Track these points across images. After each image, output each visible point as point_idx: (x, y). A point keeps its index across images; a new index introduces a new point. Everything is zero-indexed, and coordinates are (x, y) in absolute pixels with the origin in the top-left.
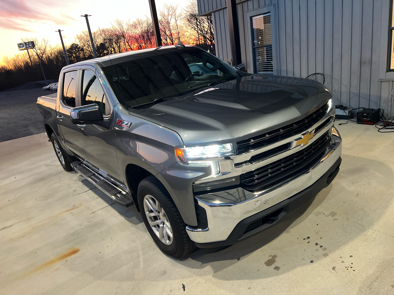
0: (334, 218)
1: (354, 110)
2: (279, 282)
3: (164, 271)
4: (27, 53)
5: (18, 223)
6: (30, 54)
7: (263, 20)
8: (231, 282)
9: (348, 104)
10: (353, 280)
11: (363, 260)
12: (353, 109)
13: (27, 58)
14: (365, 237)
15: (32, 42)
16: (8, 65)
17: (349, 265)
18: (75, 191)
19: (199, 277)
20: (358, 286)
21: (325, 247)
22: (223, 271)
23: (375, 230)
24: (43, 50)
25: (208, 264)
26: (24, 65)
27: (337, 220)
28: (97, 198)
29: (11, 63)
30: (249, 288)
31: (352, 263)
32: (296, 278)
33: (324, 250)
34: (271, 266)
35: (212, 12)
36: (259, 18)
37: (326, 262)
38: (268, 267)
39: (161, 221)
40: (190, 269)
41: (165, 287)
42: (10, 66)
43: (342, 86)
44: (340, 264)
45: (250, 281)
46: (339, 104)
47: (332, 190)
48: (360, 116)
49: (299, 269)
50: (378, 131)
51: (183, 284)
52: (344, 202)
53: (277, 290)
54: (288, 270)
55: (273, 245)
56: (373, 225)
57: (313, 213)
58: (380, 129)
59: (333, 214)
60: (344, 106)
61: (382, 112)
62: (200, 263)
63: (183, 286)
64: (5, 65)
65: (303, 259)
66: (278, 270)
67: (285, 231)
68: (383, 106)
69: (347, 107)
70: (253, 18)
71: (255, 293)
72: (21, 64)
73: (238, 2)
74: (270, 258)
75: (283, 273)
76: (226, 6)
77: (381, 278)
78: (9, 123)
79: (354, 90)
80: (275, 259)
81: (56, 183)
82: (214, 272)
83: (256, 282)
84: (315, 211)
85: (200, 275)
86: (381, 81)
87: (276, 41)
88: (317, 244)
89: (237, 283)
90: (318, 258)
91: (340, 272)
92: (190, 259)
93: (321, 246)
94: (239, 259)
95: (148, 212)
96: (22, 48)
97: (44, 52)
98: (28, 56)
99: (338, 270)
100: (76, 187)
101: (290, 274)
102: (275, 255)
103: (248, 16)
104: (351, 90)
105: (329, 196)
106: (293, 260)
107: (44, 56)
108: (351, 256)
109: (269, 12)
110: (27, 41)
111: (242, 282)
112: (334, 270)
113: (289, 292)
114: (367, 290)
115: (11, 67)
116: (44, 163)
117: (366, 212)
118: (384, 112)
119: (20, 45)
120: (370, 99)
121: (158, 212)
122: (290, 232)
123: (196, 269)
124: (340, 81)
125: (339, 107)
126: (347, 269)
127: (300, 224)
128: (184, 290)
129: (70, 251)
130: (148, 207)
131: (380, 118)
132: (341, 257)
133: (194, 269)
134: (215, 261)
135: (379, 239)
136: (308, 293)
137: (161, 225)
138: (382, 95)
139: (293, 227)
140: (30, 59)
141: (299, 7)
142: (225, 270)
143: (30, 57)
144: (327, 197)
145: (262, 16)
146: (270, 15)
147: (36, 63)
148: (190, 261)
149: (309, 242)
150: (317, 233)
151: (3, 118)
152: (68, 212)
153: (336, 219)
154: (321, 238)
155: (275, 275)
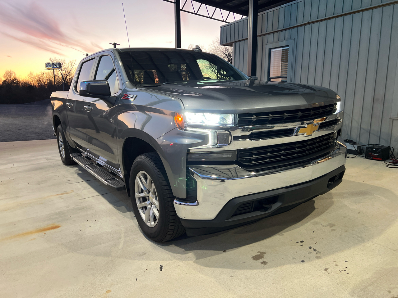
0: (332, 228)
1: (363, 147)
2: (264, 275)
3: (143, 253)
4: (53, 72)
5: (4, 199)
6: (55, 74)
7: (281, 53)
8: (213, 269)
9: (358, 140)
10: (346, 282)
11: (359, 266)
12: (362, 145)
13: (51, 77)
14: (363, 247)
15: (60, 63)
16: (32, 81)
17: (343, 268)
18: (69, 180)
19: (179, 261)
20: (351, 288)
21: (320, 251)
22: (205, 259)
23: (375, 243)
24: (68, 71)
25: (191, 251)
26: (47, 82)
27: (335, 230)
28: (89, 188)
29: (35, 79)
30: (231, 276)
31: (346, 268)
32: (284, 273)
33: (318, 253)
34: (258, 260)
35: (233, 42)
36: (277, 51)
37: (318, 264)
38: (255, 261)
39: (150, 202)
40: (171, 253)
41: (141, 265)
42: (34, 81)
43: (353, 121)
44: (333, 267)
45: (234, 271)
46: (349, 139)
47: (333, 206)
48: (369, 151)
49: (288, 266)
50: (387, 166)
51: (160, 265)
52: (345, 217)
53: (261, 281)
54: (276, 265)
55: (264, 244)
56: (373, 239)
57: (310, 222)
58: (389, 165)
59: (331, 225)
60: (353, 141)
61: (392, 151)
62: (184, 250)
63: (160, 266)
64: (30, 80)
65: (294, 258)
66: (265, 265)
67: (278, 234)
68: (393, 145)
69: (356, 142)
70: (272, 50)
71: (237, 281)
72: (44, 81)
73: (258, 34)
74: (259, 254)
75: (270, 267)
76: (247, 38)
77: (377, 284)
78: (20, 129)
79: (365, 126)
80: (264, 255)
81: (53, 173)
82: (196, 259)
83: (239, 272)
84: (313, 221)
85: (181, 260)
86: (393, 119)
87: (292, 73)
88: (310, 248)
89: (219, 270)
90: (310, 259)
91: (332, 273)
92: (173, 245)
93: (315, 250)
94: (225, 251)
95: (138, 193)
96: (49, 67)
97: (69, 74)
98: (53, 75)
99: (331, 272)
100: (71, 178)
101: (278, 270)
102: (265, 252)
103: (267, 48)
104: (362, 126)
105: (328, 210)
106: (282, 258)
107: (68, 77)
108: (346, 262)
109: (288, 46)
110: (55, 62)
111: (224, 270)
112: (326, 271)
113: (274, 284)
114: (361, 292)
115: (35, 83)
116: (45, 157)
117: (367, 227)
118: (394, 151)
119: (47, 65)
120: (381, 136)
121: (148, 192)
122: (283, 235)
123: (177, 254)
124: (351, 116)
125: (348, 141)
126: (341, 272)
127: (295, 230)
128: (161, 270)
129: (50, 226)
130: (139, 186)
131: (390, 156)
132: (335, 261)
133: (175, 254)
134: (199, 250)
135: (379, 250)
136: (295, 288)
137: (149, 207)
138: (393, 133)
139: (287, 231)
140: (54, 78)
141: (318, 43)
142: (208, 258)
143: (54, 76)
144: (327, 211)
145: (281, 49)
146: (288, 49)
147: (60, 82)
148: (173, 247)
149: (302, 245)
150: (312, 239)
151: (16, 124)
152: (57, 196)
153: (333, 230)
154: (315, 243)
155: (261, 269)
